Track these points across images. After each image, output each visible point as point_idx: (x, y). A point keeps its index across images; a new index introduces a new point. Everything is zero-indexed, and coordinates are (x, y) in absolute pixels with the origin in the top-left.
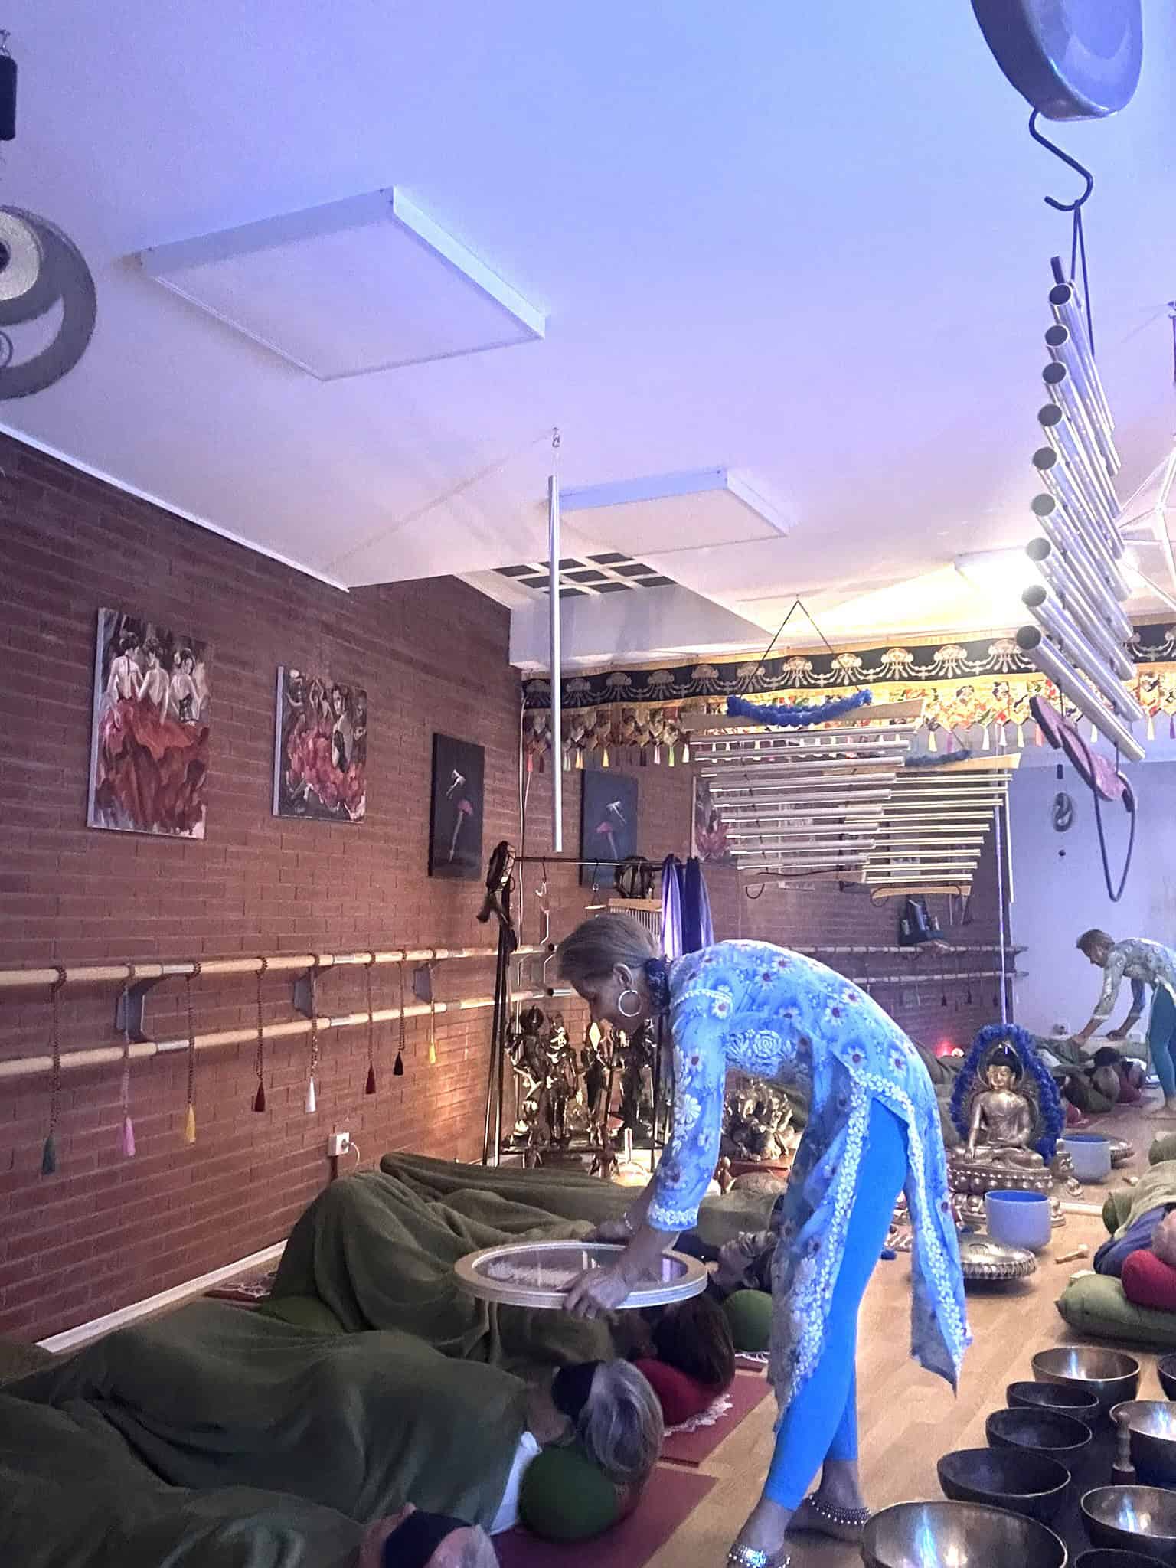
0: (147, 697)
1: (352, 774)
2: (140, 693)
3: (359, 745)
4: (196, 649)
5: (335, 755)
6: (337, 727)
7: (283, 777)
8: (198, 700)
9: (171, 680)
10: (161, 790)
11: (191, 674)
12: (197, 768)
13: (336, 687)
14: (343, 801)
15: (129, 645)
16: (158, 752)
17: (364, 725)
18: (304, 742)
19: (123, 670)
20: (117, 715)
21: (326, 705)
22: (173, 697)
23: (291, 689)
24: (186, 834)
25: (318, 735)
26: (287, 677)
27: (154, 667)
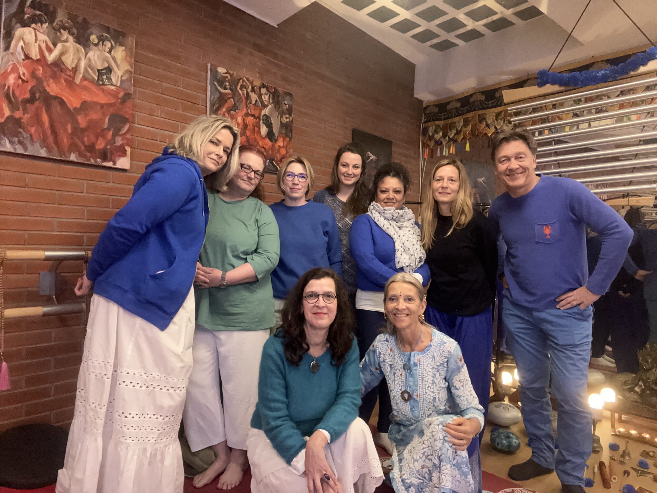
0: (59, 61)
2: (51, 58)
3: (287, 126)
4: (115, 35)
5: (264, 130)
6: (266, 111)
8: (118, 72)
9: (86, 54)
11: (110, 52)
12: (120, 119)
13: (263, 86)
14: (272, 160)
15: (35, 20)
16: (73, 103)
17: (290, 115)
19: (29, 38)
20: (23, 70)
21: (254, 96)
22: (90, 66)
24: (110, 164)
25: (247, 114)
26: (214, 72)
27: (66, 41)
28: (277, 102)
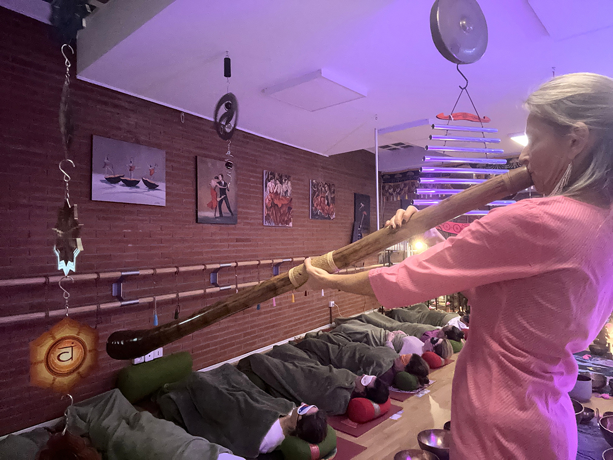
0: (277, 191)
1: (331, 206)
2: (275, 191)
3: (333, 199)
4: (288, 178)
5: (326, 202)
6: (327, 194)
7: (312, 209)
8: (289, 191)
9: (282, 187)
10: (281, 215)
11: (287, 185)
12: (290, 208)
13: (326, 184)
14: (329, 215)
15: (271, 179)
16: (280, 206)
17: (334, 193)
18: (318, 199)
19: (270, 186)
20: (269, 197)
21: (323, 189)
22: (283, 191)
23: (313, 185)
24: (288, 226)
25: (321, 197)
26: (312, 182)
27: (278, 184)
28: (330, 189)
